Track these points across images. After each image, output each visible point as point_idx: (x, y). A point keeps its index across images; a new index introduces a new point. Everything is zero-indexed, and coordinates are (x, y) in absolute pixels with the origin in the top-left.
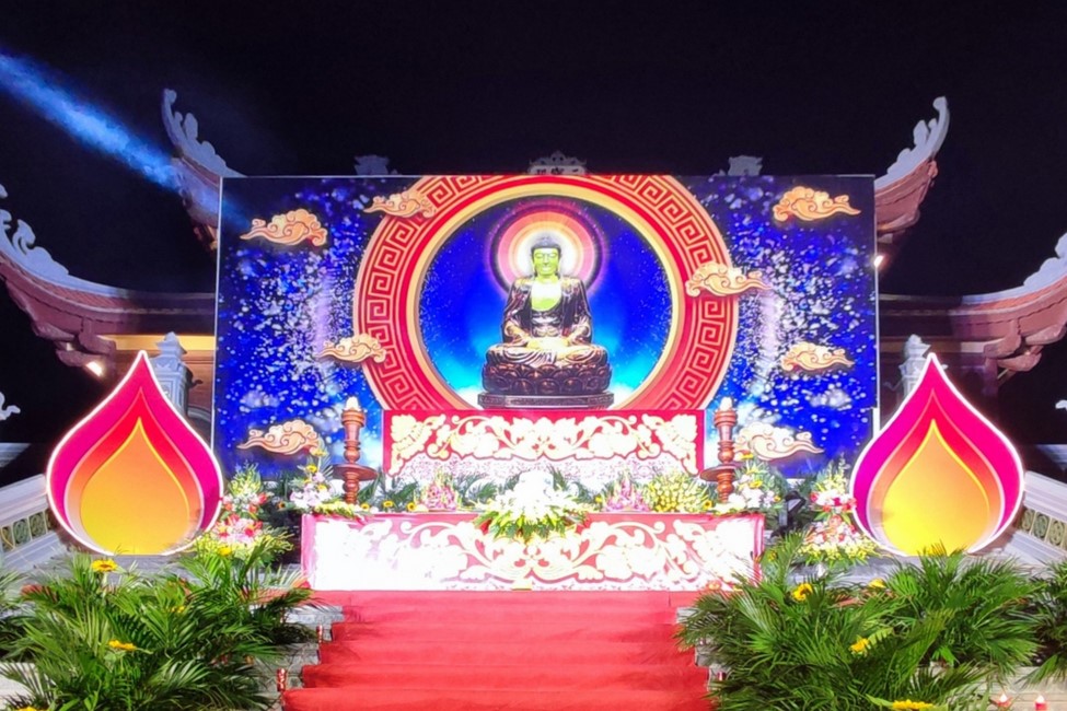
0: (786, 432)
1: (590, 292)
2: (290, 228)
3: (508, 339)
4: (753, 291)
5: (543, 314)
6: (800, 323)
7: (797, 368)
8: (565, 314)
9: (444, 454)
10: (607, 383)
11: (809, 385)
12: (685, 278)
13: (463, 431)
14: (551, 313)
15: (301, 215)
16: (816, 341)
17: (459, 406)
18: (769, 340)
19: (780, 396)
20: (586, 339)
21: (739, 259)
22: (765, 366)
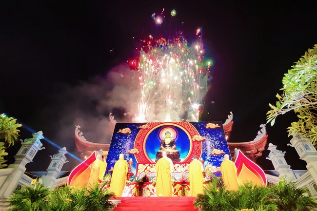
0: (215, 167)
1: (175, 140)
2: (125, 131)
3: (161, 149)
4: (204, 140)
5: (167, 144)
6: (214, 145)
7: (215, 154)
8: (171, 144)
9: (148, 172)
10: (179, 157)
11: (218, 157)
12: (192, 138)
13: (152, 167)
14: (169, 144)
15: (128, 129)
16: (217, 149)
17: (151, 162)
18: (209, 148)
19: (213, 159)
20: (175, 149)
21: (201, 135)
22: (209, 154)
